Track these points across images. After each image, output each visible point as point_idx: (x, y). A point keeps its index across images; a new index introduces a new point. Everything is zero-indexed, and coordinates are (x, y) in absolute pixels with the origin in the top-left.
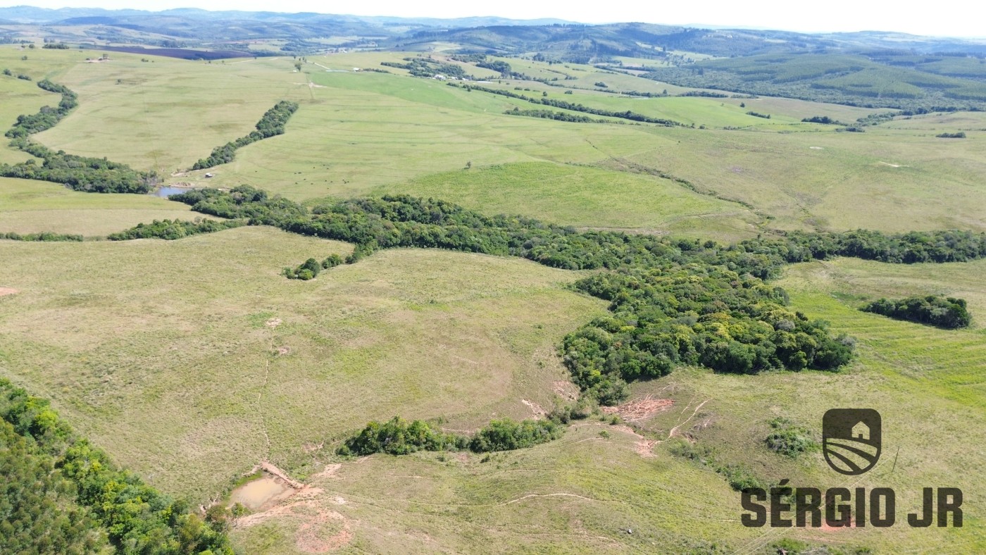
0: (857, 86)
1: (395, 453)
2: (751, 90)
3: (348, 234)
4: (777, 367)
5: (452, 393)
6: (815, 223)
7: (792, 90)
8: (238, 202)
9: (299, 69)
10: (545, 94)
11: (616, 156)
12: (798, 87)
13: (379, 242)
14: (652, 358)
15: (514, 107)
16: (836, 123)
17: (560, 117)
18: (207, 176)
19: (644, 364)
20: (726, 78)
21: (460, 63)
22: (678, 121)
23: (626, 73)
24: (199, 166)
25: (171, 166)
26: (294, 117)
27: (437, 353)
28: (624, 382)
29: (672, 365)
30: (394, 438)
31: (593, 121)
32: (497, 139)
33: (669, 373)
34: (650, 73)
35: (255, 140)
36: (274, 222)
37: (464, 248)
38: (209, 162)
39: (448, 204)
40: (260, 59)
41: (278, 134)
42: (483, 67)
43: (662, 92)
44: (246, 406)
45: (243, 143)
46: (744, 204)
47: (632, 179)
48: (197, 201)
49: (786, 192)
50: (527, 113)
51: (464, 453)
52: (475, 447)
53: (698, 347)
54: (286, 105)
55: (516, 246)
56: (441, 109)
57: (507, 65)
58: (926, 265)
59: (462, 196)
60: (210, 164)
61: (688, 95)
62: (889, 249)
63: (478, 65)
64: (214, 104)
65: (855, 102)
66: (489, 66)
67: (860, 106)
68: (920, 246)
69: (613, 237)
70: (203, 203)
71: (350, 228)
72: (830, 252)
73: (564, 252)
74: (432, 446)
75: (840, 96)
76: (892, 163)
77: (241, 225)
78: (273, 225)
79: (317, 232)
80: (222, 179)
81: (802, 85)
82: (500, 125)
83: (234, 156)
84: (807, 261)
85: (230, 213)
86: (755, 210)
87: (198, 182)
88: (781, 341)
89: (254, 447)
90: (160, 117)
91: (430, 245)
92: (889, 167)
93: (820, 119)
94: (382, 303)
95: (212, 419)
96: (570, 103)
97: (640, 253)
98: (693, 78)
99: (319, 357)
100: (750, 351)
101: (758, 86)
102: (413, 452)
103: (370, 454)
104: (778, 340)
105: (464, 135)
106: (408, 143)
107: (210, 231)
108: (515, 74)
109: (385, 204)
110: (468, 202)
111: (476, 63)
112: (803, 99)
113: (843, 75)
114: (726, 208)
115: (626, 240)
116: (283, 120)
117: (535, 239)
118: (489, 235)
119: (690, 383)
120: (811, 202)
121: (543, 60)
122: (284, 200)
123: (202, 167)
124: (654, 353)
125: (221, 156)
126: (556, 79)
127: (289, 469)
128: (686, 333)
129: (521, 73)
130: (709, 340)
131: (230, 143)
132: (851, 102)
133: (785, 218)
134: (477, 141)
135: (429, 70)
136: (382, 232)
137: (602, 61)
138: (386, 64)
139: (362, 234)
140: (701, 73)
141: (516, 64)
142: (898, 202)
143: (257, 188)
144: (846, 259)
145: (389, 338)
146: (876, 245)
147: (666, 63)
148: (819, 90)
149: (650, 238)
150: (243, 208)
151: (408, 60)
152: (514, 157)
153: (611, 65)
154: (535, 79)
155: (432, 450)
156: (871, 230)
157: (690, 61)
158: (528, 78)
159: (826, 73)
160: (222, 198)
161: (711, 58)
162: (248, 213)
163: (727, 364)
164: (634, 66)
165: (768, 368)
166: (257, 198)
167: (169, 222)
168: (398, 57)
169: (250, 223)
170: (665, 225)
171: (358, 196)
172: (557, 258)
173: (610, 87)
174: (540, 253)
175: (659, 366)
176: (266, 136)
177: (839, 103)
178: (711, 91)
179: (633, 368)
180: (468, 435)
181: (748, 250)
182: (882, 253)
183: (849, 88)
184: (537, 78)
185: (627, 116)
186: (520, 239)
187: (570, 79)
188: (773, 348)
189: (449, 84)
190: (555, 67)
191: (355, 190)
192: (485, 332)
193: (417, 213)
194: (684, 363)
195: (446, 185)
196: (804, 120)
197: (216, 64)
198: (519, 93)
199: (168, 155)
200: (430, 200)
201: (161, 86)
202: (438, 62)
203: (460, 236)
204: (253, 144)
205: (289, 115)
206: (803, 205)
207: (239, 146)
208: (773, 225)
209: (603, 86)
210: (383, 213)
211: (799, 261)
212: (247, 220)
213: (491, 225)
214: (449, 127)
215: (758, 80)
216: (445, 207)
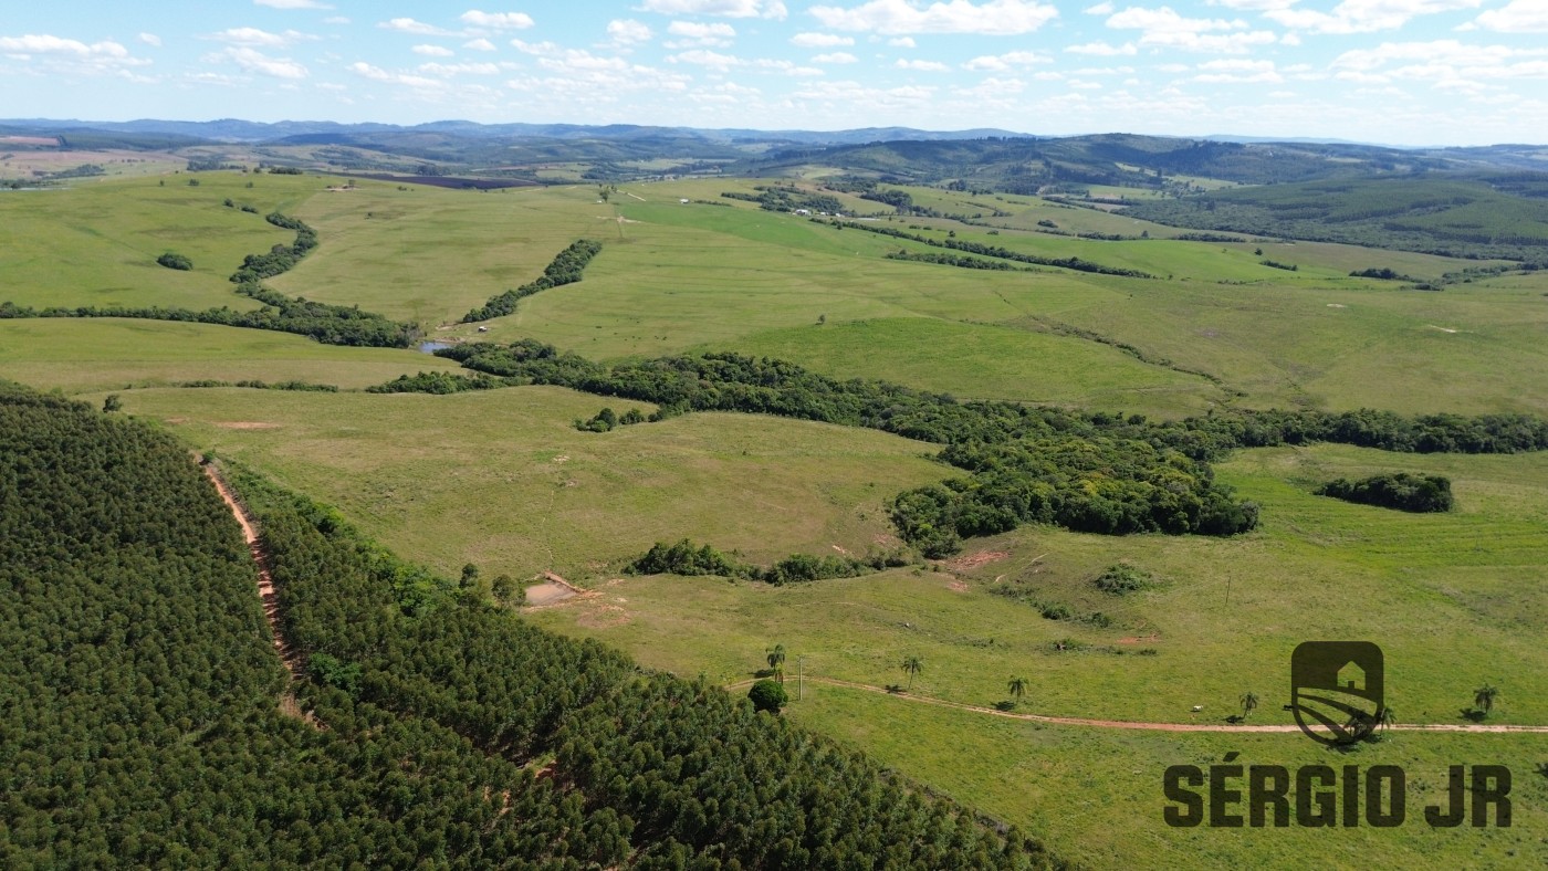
0: (1458, 226)
1: (683, 573)
2: (1286, 232)
3: (655, 394)
4: (1152, 530)
5: (754, 533)
6: (1307, 402)
7: (1353, 232)
8: (520, 359)
9: (605, 198)
10: (952, 234)
11: (1036, 314)
12: (1364, 227)
13: (692, 402)
14: (994, 511)
15: (900, 250)
16: (1405, 278)
17: (966, 263)
18: (480, 330)
19: (984, 517)
20: (1250, 215)
21: (836, 194)
22: (1148, 272)
23: (1093, 208)
24: (471, 318)
25: (434, 318)
26: (596, 260)
27: (741, 497)
28: (958, 536)
29: (1017, 519)
30: (683, 559)
31: (1015, 269)
32: (866, 290)
33: (1013, 528)
34: (1130, 208)
35: (543, 288)
36: (565, 381)
37: (800, 414)
38: (484, 313)
39: (787, 365)
40: (552, 188)
41: (574, 281)
42: (872, 199)
43: (1140, 233)
44: (530, 527)
45: (527, 291)
46: (1209, 377)
47: (1052, 343)
48: (469, 355)
49: (1275, 363)
50: (918, 258)
51: (757, 584)
52: (771, 578)
53: (1055, 504)
54: (585, 245)
55: (871, 416)
56: (795, 251)
57: (907, 196)
58: (1451, 455)
59: (808, 357)
60: (485, 316)
61: (1181, 239)
62: (1396, 433)
63: (863, 197)
64: (492, 243)
65: (1451, 250)
66: (879, 198)
67: (1458, 257)
68: (1443, 430)
69: (1004, 408)
70: (477, 358)
71: (657, 386)
72: (1311, 436)
73: (932, 422)
74: (723, 571)
75: (1429, 241)
76: (1446, 326)
77: (524, 383)
78: (563, 385)
79: (616, 391)
80: (499, 332)
81: (1371, 226)
82: (875, 271)
83: (515, 306)
84: (1275, 445)
85: (509, 371)
86: (1223, 385)
87: (470, 336)
88: (1158, 500)
89: (537, 560)
90: (422, 258)
91: (757, 409)
92: (1440, 332)
93: (1378, 273)
94: (684, 451)
95: (495, 534)
96: (988, 246)
97: (1035, 427)
98: (1196, 215)
99: (609, 492)
100: (1116, 508)
101: (1300, 226)
102: (702, 574)
103: (656, 573)
104: (1155, 498)
105: (821, 284)
106: (744, 292)
107: (485, 388)
108: (917, 209)
109: (704, 363)
110: (816, 365)
111: (860, 194)
112: (1367, 246)
113: (1440, 210)
114: (1180, 380)
115: (1023, 413)
116: (581, 264)
117: (896, 406)
118: (835, 401)
119: (1035, 538)
120: (1308, 375)
121: (963, 189)
122: (579, 357)
123: (474, 320)
124: (997, 507)
125: (500, 307)
126: (979, 216)
127: (572, 580)
128: (1043, 489)
129: (926, 207)
130: (1069, 496)
131: (510, 291)
132: (1443, 250)
133: (1263, 396)
134: (840, 291)
135: (791, 203)
136: (697, 391)
137: (1057, 191)
138: (728, 196)
139: (672, 393)
140: (1211, 207)
141: (920, 194)
142: (1436, 378)
143: (543, 344)
144: (1332, 445)
145: (689, 481)
146: (1379, 427)
147: (1160, 193)
148: (1396, 232)
149: (1055, 411)
150: (525, 365)
151: (760, 189)
152: (886, 312)
153: (1072, 196)
154: (946, 216)
155: (722, 575)
156: (1380, 410)
157: (1198, 190)
158: (936, 215)
159: (1413, 207)
160: (500, 353)
161: (1235, 185)
162: (532, 371)
163: (1086, 521)
164: (1107, 198)
165: (1140, 531)
166: (544, 353)
167: (438, 375)
168: (748, 186)
169: (534, 383)
170: (1084, 400)
171: (672, 355)
172: (920, 428)
173: (1061, 227)
174: (900, 423)
175: (1001, 520)
176: (558, 283)
177: (1423, 252)
178: (1218, 234)
179: (970, 522)
180: (765, 569)
181: (1190, 428)
182: (1386, 438)
183: (1444, 230)
184: (950, 215)
185: (1072, 264)
186: (876, 406)
187: (1001, 215)
188: (1146, 507)
189: (813, 220)
190: (979, 199)
191: (669, 349)
192: (802, 485)
193: (746, 374)
194: (1035, 521)
195: (789, 344)
196: (1354, 274)
197: (494, 194)
198: (914, 233)
199: (431, 304)
200: (764, 360)
201: (423, 220)
202: (804, 193)
203: (797, 399)
204: (541, 293)
205: (589, 257)
206: (1295, 380)
207: (522, 295)
208: (1241, 404)
209: (1050, 225)
210: (702, 374)
211: (1262, 445)
212: (530, 379)
213: (841, 391)
214: (802, 274)
215: (1301, 218)
216: (782, 367)
